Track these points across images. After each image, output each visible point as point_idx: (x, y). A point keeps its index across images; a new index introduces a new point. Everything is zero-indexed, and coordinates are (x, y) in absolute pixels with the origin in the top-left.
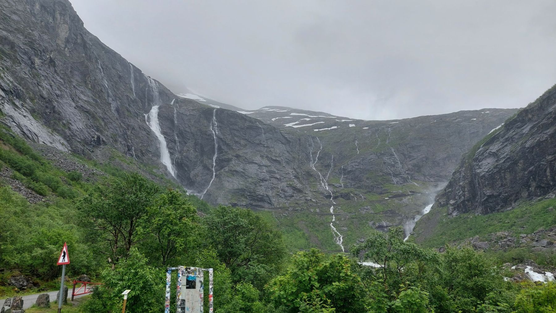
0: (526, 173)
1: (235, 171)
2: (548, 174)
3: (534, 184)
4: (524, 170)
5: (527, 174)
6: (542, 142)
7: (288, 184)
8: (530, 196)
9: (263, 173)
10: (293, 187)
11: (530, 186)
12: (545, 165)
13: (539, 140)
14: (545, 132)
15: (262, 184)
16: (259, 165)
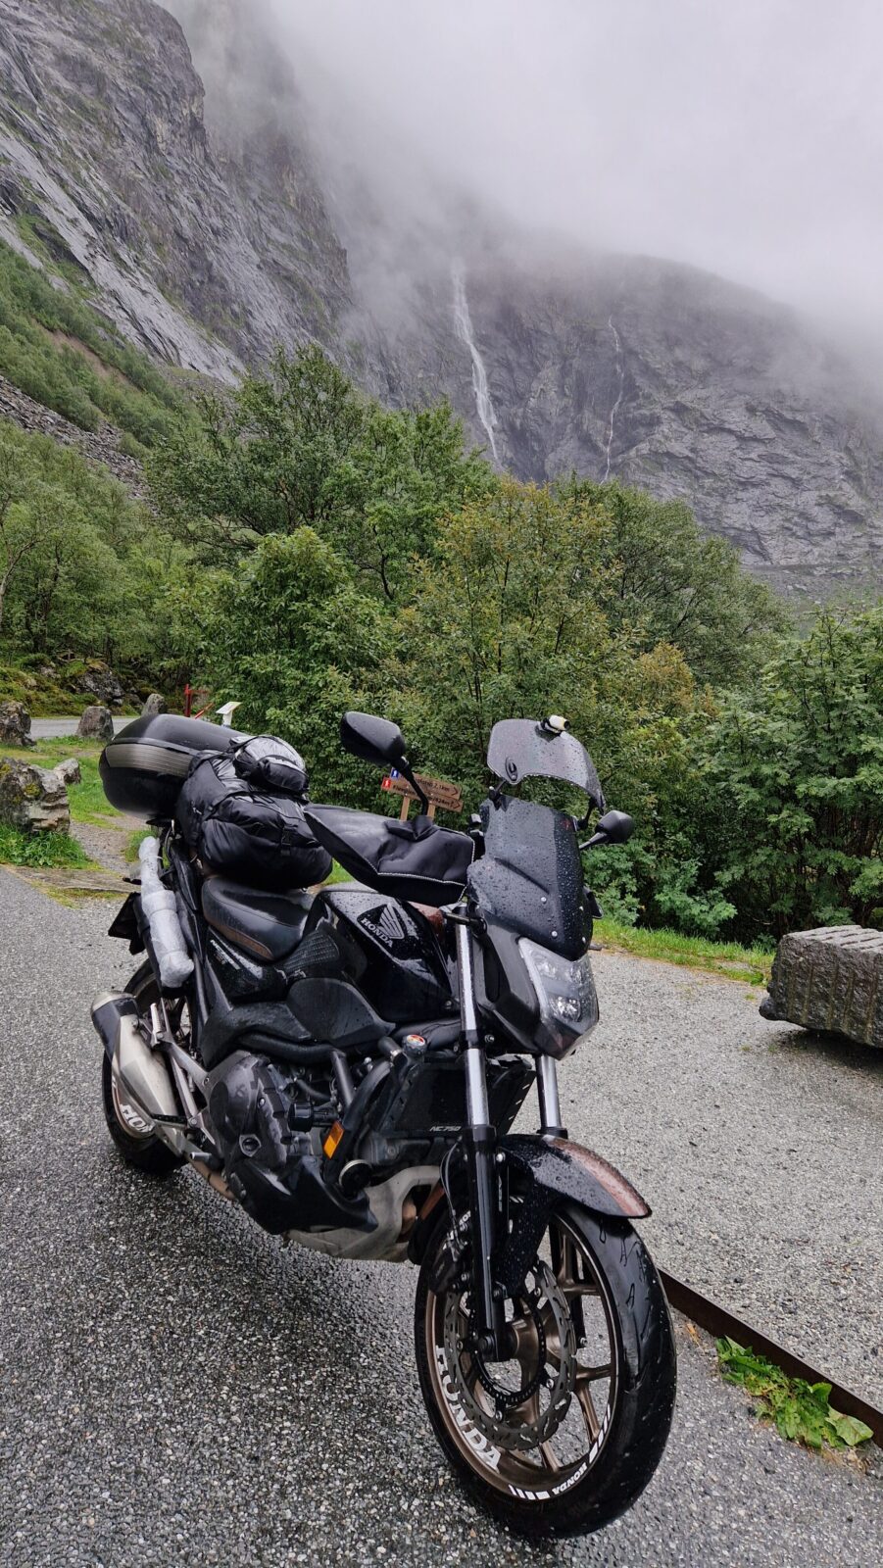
1: (668, 454)
9: (748, 463)
10: (839, 507)
15: (740, 495)
16: (741, 438)
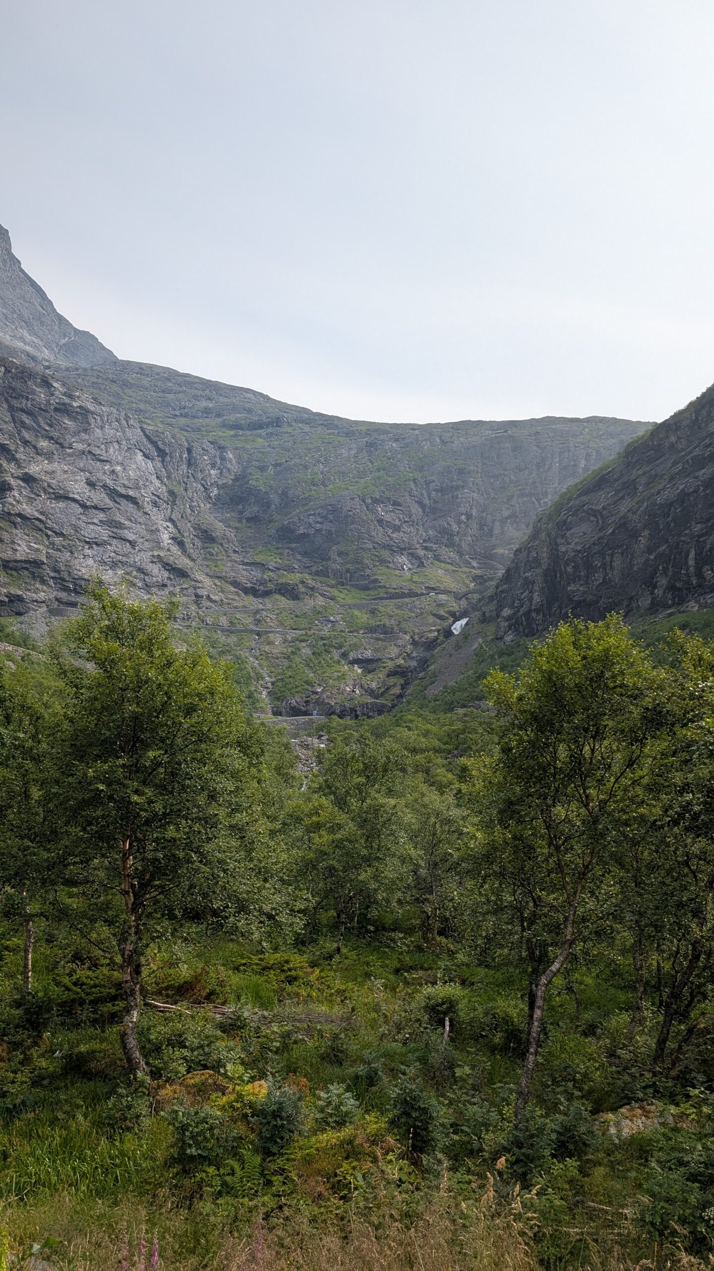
0: (652, 557)
2: (691, 562)
3: (663, 582)
4: (649, 551)
5: (653, 560)
6: (688, 495)
7: (153, 556)
8: (655, 607)
11: (655, 587)
12: (688, 543)
13: (683, 490)
14: (697, 474)
